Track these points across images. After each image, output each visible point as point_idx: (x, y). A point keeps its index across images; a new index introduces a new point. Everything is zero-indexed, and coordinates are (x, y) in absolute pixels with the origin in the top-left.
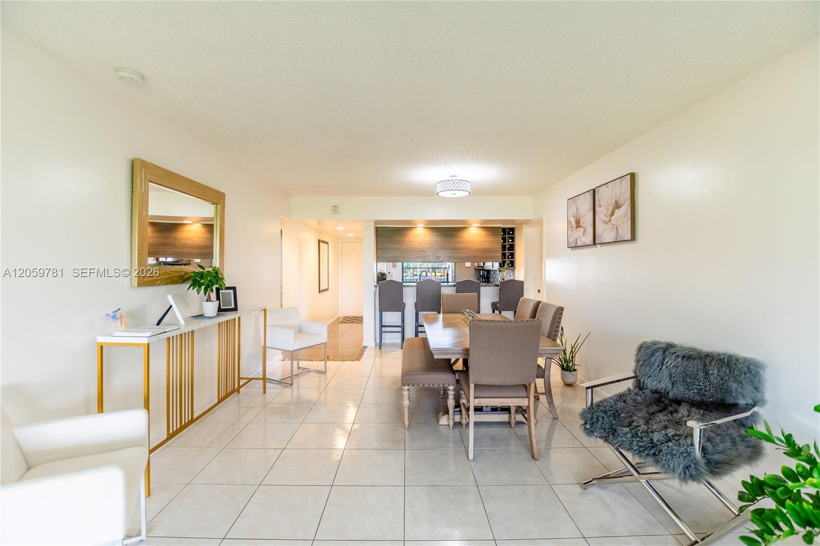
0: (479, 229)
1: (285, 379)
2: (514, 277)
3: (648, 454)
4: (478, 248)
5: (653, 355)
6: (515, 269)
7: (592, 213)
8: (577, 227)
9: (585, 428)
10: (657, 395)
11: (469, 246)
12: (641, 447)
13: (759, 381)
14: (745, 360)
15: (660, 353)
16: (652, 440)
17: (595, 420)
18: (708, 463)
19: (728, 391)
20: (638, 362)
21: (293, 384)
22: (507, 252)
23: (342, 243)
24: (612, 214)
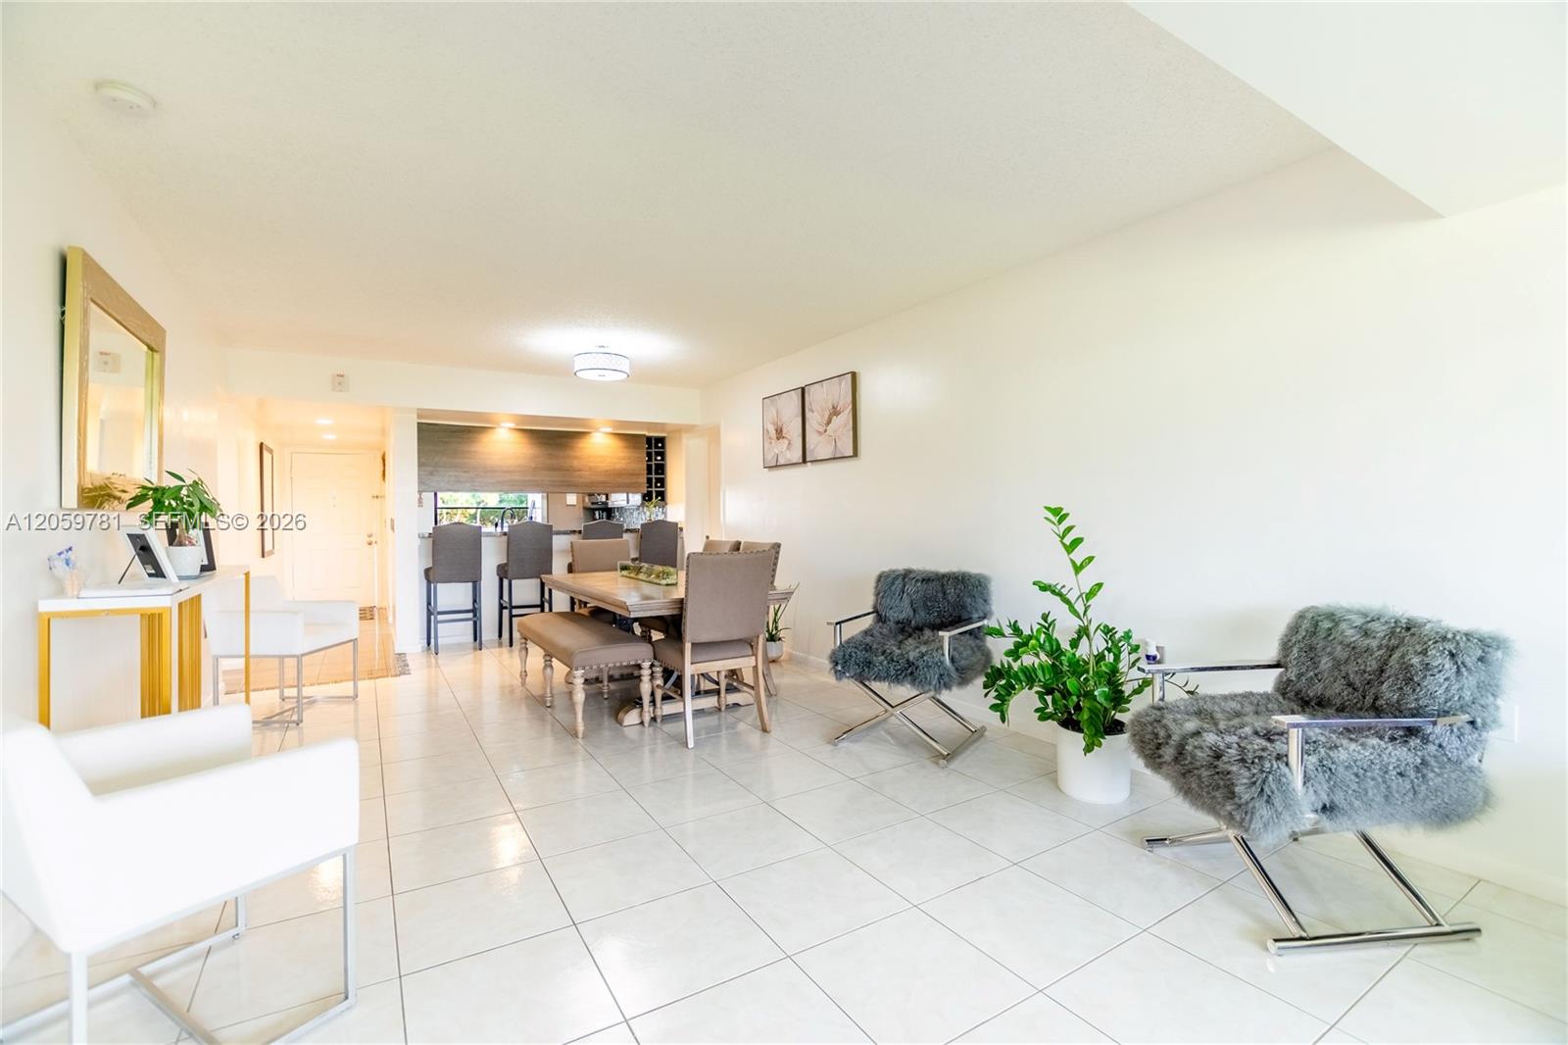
0: (612, 436)
1: (270, 718)
2: (666, 516)
3: (906, 675)
4: (607, 468)
5: (893, 584)
6: (666, 504)
7: (800, 419)
8: (778, 439)
9: (836, 672)
10: (900, 625)
11: (592, 464)
12: (898, 670)
13: (988, 595)
14: (976, 575)
15: (900, 580)
16: (908, 660)
17: (847, 657)
18: (957, 669)
19: (964, 607)
20: (877, 595)
21: (302, 721)
22: (653, 476)
23: (292, 454)
24: (829, 422)
